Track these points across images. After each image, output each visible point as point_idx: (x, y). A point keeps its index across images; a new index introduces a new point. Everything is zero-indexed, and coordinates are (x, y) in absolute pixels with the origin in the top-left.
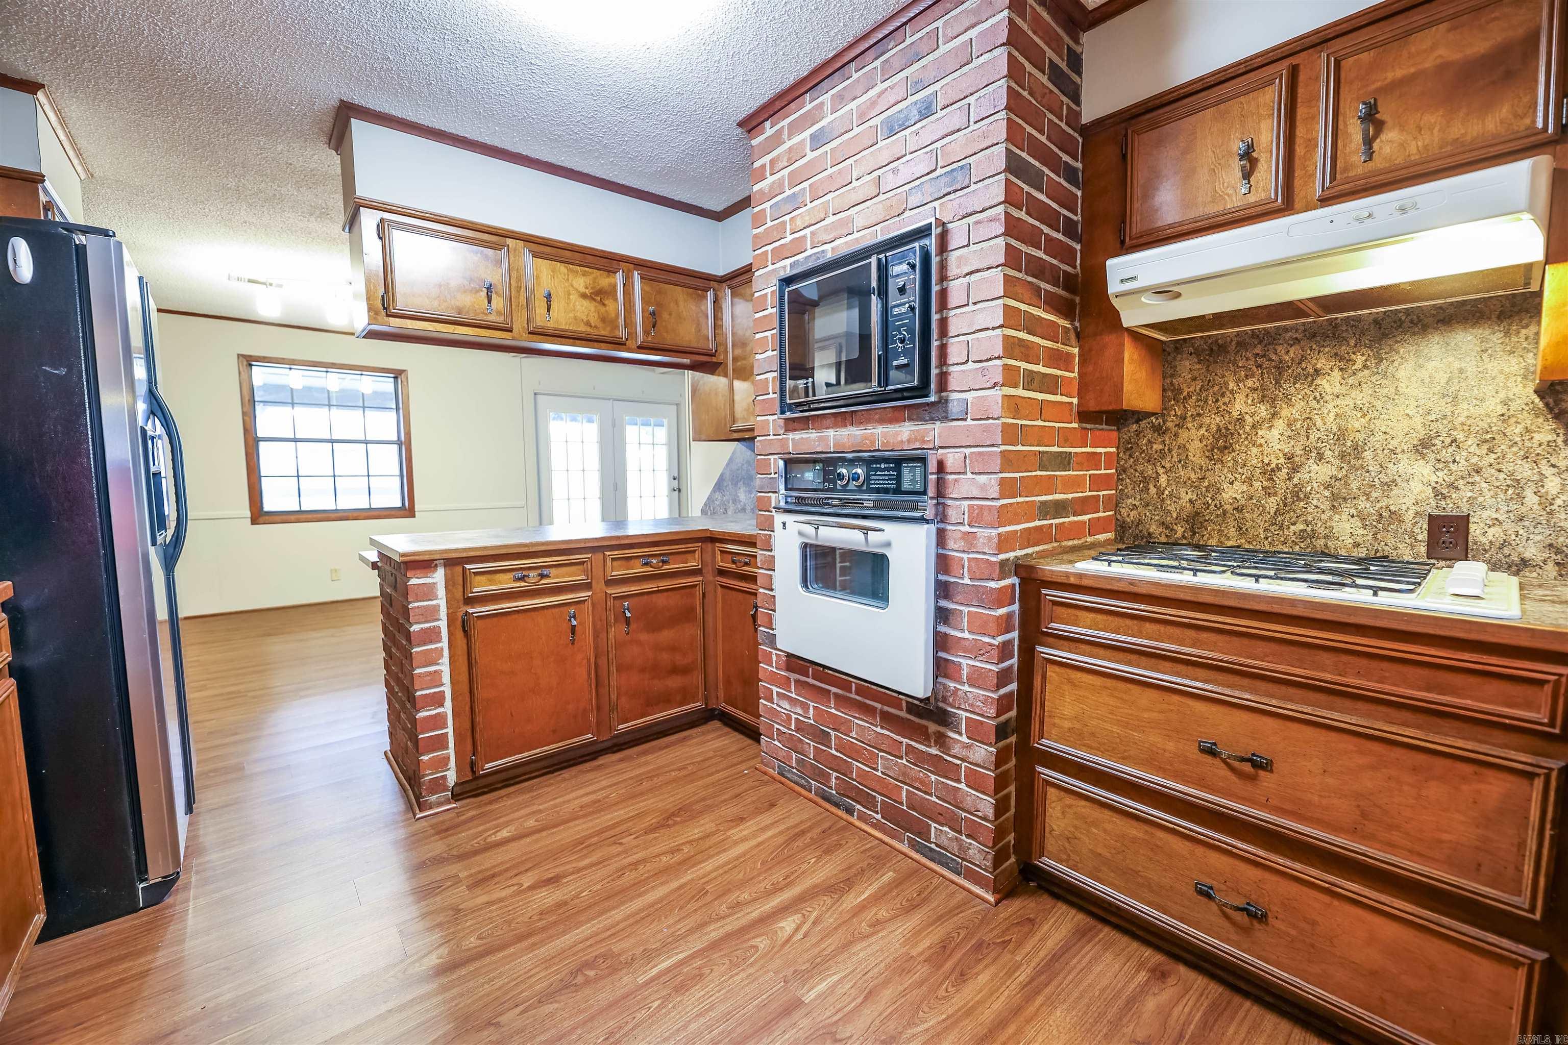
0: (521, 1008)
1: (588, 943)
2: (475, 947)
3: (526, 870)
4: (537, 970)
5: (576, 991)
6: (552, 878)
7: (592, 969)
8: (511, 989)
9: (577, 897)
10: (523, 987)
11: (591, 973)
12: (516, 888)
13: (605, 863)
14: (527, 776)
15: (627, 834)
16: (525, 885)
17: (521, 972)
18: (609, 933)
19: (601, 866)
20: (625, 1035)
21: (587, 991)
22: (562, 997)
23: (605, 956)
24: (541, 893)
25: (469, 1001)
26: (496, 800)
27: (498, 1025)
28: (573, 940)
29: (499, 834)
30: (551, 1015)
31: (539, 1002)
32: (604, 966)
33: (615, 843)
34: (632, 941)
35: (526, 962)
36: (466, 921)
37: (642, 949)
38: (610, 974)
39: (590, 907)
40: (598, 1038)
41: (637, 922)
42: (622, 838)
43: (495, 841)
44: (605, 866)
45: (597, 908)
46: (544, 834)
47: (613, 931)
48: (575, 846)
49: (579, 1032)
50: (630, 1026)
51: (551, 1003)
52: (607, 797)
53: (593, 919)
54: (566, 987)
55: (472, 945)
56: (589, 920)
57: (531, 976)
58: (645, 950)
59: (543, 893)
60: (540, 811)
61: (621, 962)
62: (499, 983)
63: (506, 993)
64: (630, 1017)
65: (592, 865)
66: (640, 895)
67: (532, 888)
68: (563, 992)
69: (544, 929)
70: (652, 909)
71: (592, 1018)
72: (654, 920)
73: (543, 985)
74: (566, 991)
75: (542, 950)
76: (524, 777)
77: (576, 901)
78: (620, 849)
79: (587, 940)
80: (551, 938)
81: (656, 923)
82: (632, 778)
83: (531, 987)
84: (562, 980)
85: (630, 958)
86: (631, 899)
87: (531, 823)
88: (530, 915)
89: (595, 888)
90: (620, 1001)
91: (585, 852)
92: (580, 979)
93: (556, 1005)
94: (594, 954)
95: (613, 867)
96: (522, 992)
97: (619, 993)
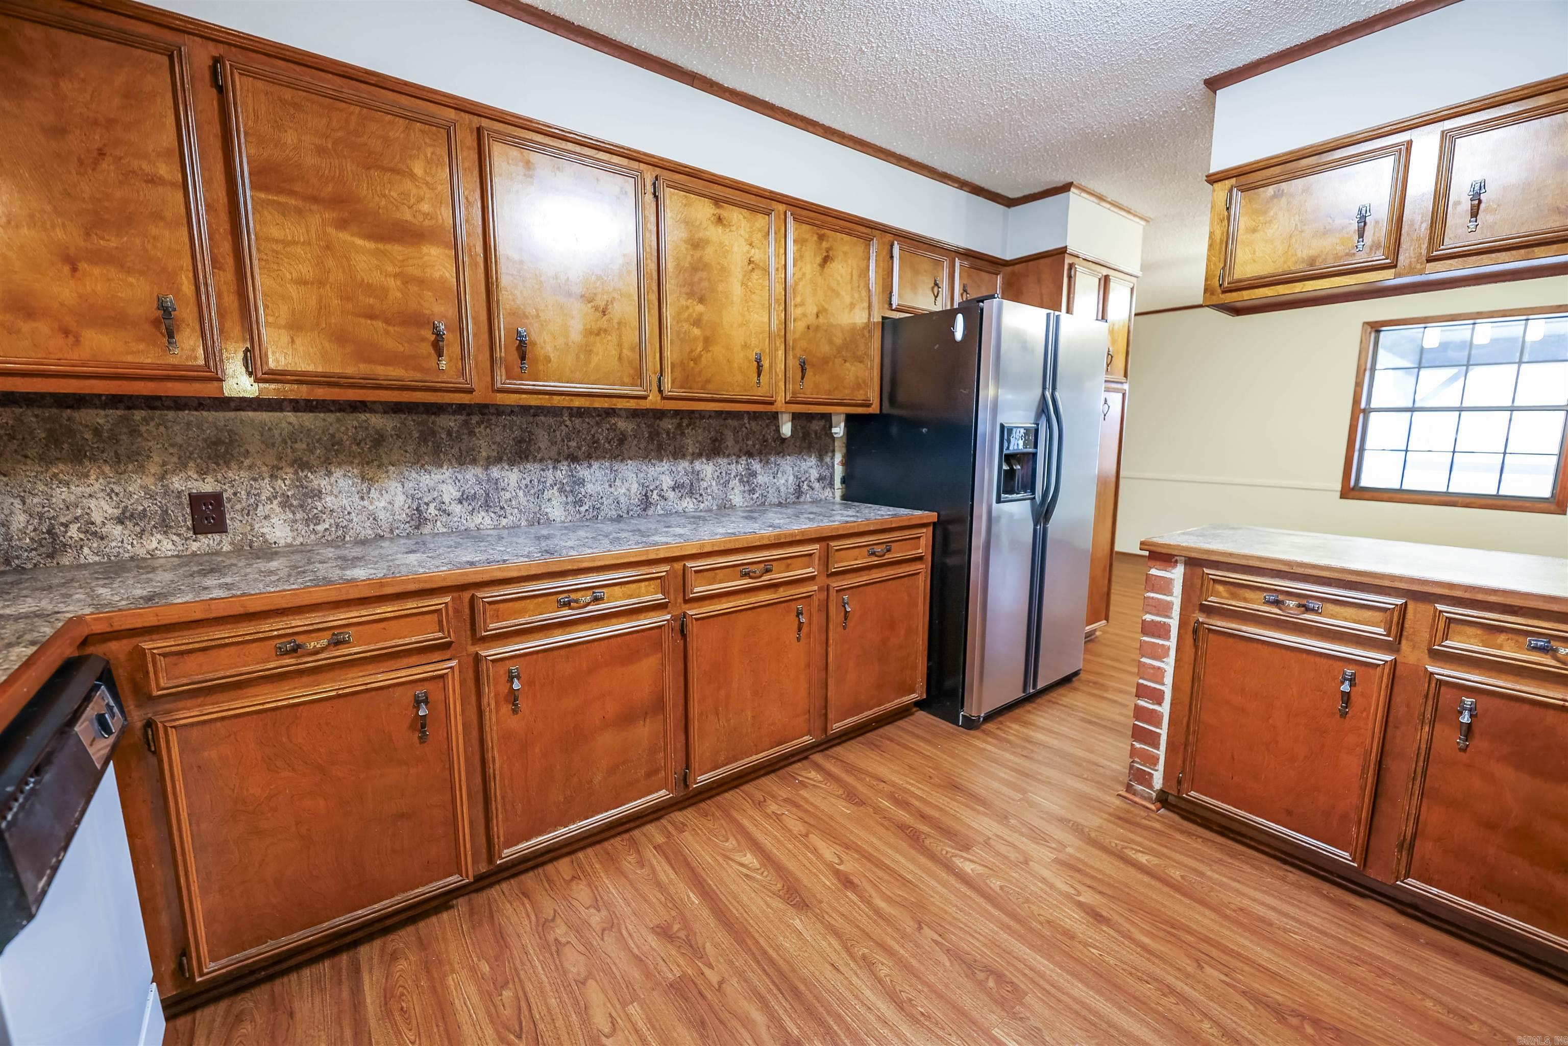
0: (939, 939)
1: (1027, 971)
2: (991, 888)
3: (1100, 892)
4: (981, 938)
5: (967, 976)
6: (1101, 916)
7: (997, 983)
8: (955, 926)
9: (1086, 945)
10: (961, 934)
11: (991, 983)
12: (1073, 892)
13: (1153, 959)
14: (1253, 843)
15: (1226, 970)
16: (1081, 899)
17: (975, 928)
18: (1048, 987)
19: (1146, 955)
20: (929, 1030)
21: (969, 985)
22: (957, 967)
23: (1015, 989)
24: (1077, 913)
25: (938, 903)
26: (1189, 834)
27: (920, 928)
28: (1025, 957)
29: (1140, 854)
30: (938, 963)
31: (948, 950)
32: (1005, 993)
33: (1197, 961)
34: (1046, 1013)
35: (987, 928)
36: (1016, 872)
37: (1040, 1026)
38: (995, 1001)
39: (1077, 960)
40: (922, 1007)
41: (1077, 1013)
42: (1211, 966)
43: (1127, 855)
44: (1148, 960)
45: (1079, 968)
46: (1166, 889)
47: (1053, 990)
48: (1166, 922)
49: (926, 990)
50: (941, 1033)
51: (949, 959)
52: (1285, 931)
53: (1061, 968)
54: (969, 966)
55: (992, 885)
56: (1056, 964)
57: (973, 936)
58: (1039, 1029)
59: (1077, 915)
60: (1201, 874)
61: (1013, 1008)
62: (960, 916)
63: (950, 924)
64: (950, 1031)
65: (1145, 948)
66: (1121, 1008)
67: (1080, 905)
68: (963, 965)
69: (1031, 930)
70: (1104, 1026)
71: (941, 996)
72: (1087, 1031)
73: (966, 947)
74: (965, 969)
75: (1005, 936)
76: (1248, 841)
77: (1081, 947)
78: (1191, 968)
79: (1031, 969)
80: (1021, 938)
81: (1084, 1034)
82: (1355, 948)
83: (961, 939)
84: (975, 961)
85: (1022, 1015)
86: (1108, 999)
87: (1176, 874)
88: (1042, 912)
89: (1108, 958)
90: (967, 1017)
91: (1161, 934)
92: (981, 976)
93: (948, 964)
94: (1015, 980)
95: (1151, 968)
96: (955, 935)
97: (975, 1014)
